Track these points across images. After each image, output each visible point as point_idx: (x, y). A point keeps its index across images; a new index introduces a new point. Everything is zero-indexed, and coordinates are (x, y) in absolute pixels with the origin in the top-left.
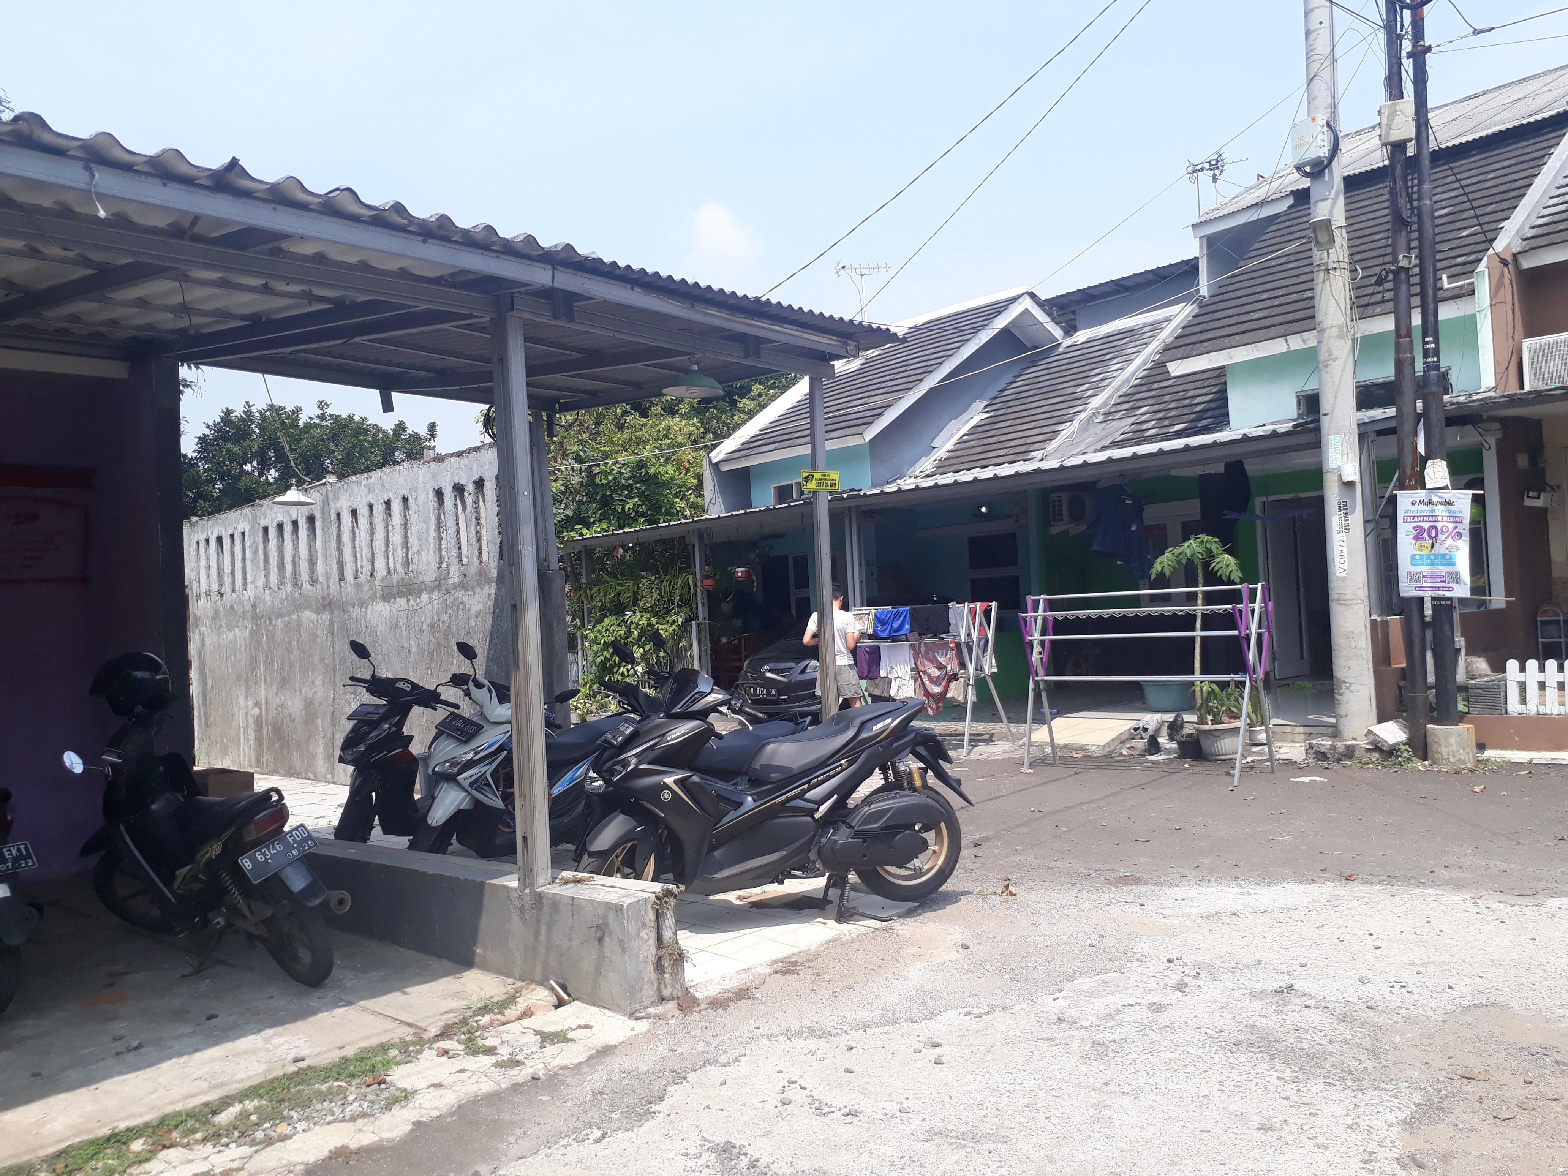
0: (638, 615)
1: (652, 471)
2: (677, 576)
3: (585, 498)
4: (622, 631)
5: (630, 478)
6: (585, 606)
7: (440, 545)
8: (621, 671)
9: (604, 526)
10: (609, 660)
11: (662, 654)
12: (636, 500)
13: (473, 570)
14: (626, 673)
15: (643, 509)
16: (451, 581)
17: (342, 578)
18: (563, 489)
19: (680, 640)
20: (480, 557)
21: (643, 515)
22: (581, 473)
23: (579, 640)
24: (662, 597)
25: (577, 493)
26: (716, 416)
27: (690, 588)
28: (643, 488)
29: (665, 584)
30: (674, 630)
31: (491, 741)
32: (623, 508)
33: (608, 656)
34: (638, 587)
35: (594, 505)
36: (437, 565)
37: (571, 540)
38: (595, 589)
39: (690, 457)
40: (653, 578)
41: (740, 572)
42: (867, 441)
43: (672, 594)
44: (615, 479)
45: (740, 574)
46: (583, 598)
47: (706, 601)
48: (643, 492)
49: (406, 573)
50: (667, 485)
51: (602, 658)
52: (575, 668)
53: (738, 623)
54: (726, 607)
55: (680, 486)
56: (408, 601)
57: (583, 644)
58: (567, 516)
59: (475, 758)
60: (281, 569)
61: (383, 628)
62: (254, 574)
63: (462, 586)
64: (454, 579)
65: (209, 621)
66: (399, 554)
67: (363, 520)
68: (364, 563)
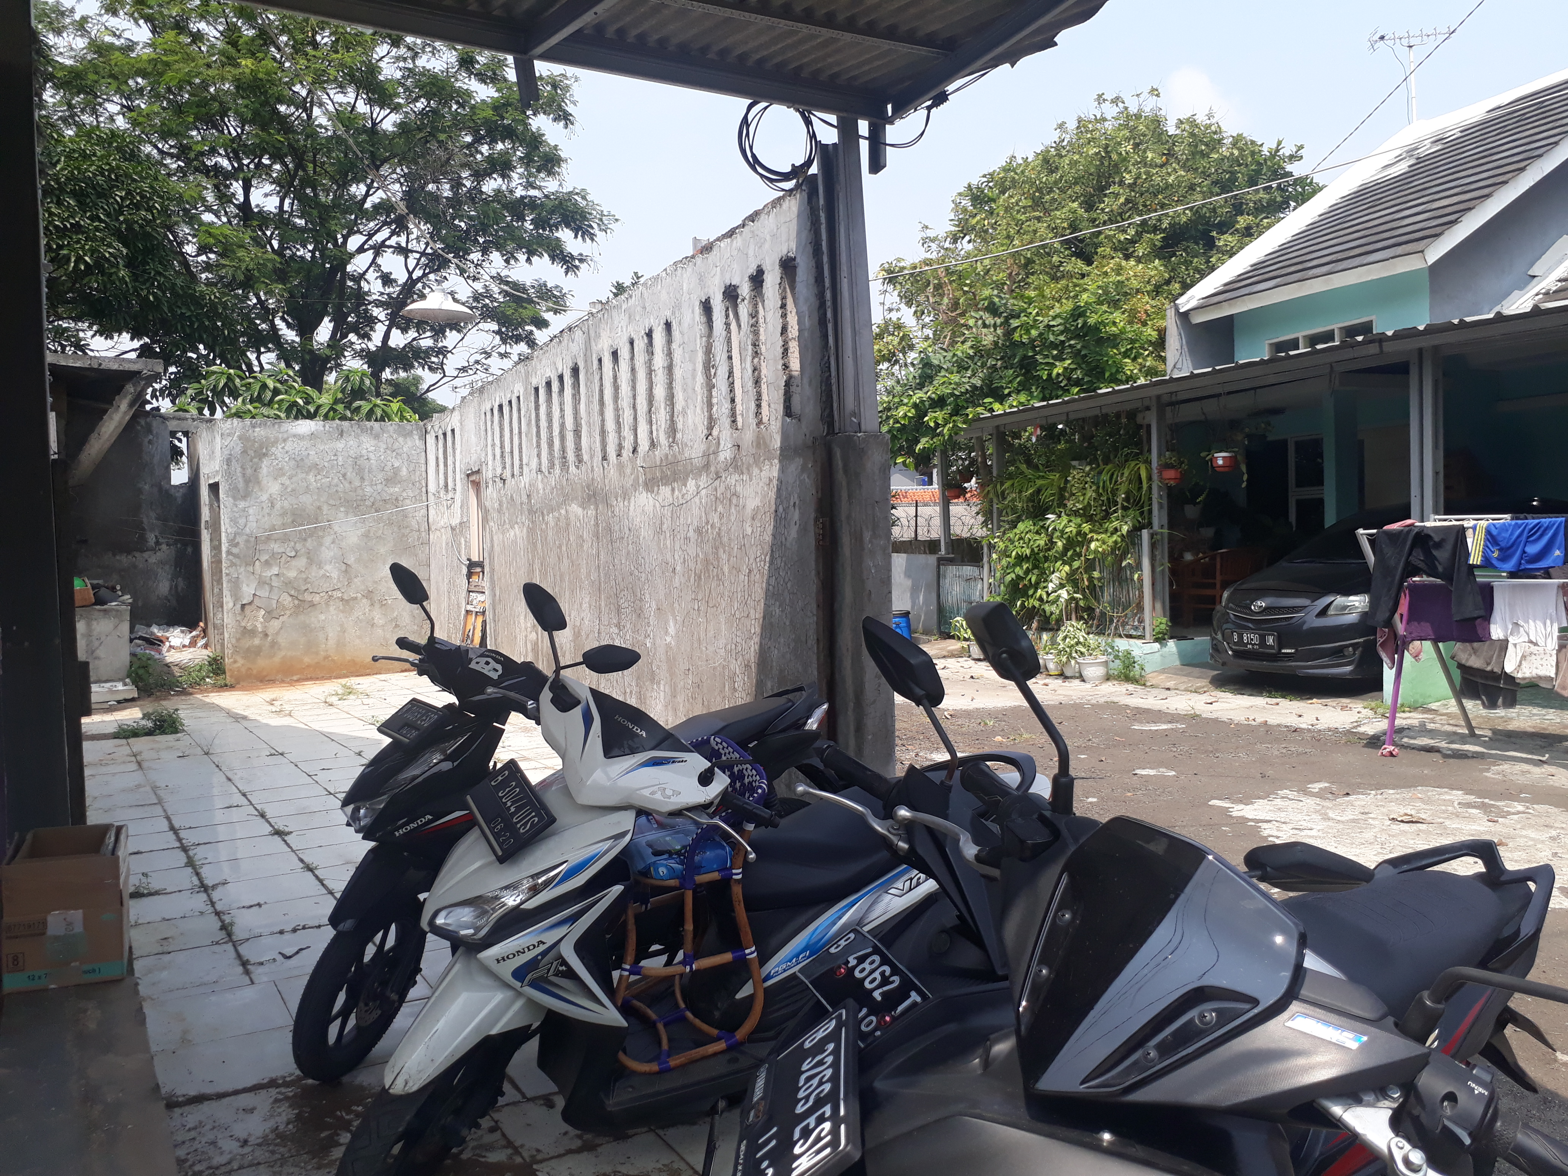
0: (1065, 519)
1: (1091, 321)
2: (1121, 466)
3: (999, 363)
4: (1042, 541)
5: (1062, 333)
6: (995, 506)
7: (710, 397)
8: (1038, 595)
9: (1023, 398)
10: (1022, 579)
11: (1096, 574)
12: (1069, 362)
13: (748, 436)
14: (1045, 597)
15: (1078, 374)
16: (722, 457)
17: (604, 458)
18: (971, 352)
19: (1123, 557)
20: (758, 414)
21: (1078, 383)
22: (995, 330)
23: (985, 550)
24: (1100, 495)
25: (989, 356)
26: (1186, 261)
27: (1141, 483)
28: (1079, 347)
29: (1105, 477)
30: (1116, 542)
31: (575, 857)
32: (1050, 375)
33: (1021, 573)
34: (1067, 482)
35: (1011, 372)
36: (705, 432)
37: (977, 419)
38: (1008, 484)
39: (1148, 307)
40: (1088, 468)
41: (1220, 458)
42: (1430, 262)
43: (1114, 492)
44: (1041, 334)
45: (1220, 462)
46: (991, 495)
47: (1165, 502)
48: (1079, 351)
49: (670, 446)
50: (1113, 340)
51: (1013, 576)
52: (979, 586)
53: (1208, 532)
54: (1191, 512)
55: (1133, 341)
56: (673, 490)
57: (990, 556)
58: (974, 387)
59: (527, 906)
60: (551, 444)
61: (646, 533)
62: (529, 453)
63: (735, 465)
64: (726, 454)
65: (495, 515)
66: (662, 416)
67: (624, 365)
68: (627, 433)
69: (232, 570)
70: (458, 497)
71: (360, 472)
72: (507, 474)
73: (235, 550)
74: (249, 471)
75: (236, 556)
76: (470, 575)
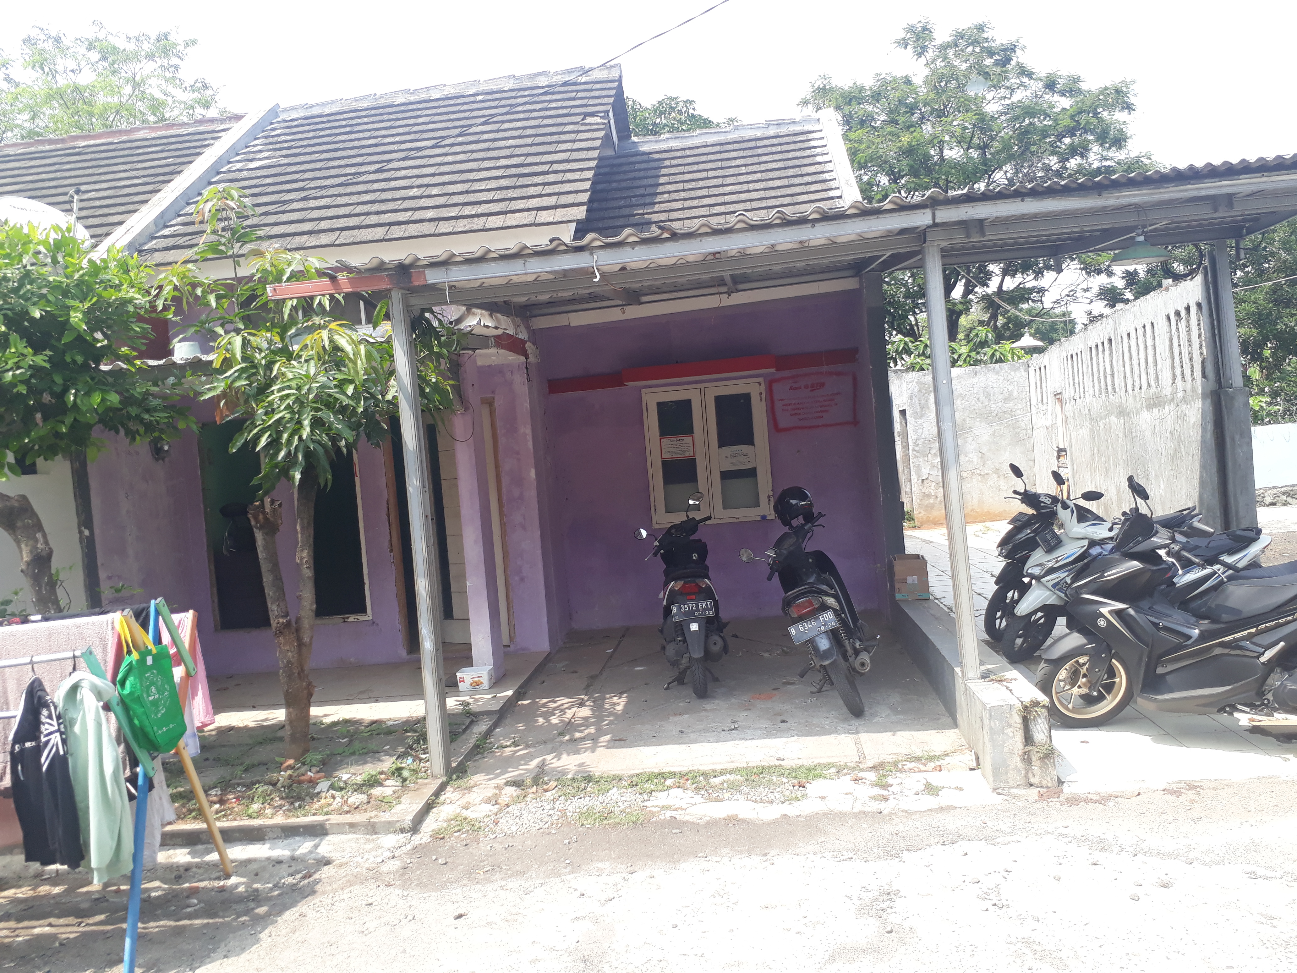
7: (1173, 363)
13: (1189, 386)
16: (1178, 395)
17: (1126, 391)
20: (1193, 375)
31: (1070, 552)
36: (1171, 382)
49: (1156, 388)
56: (1159, 411)
59: (1056, 566)
60: (1099, 381)
61: (1148, 433)
62: (1088, 384)
63: (1184, 400)
64: (1180, 394)
65: (1072, 420)
66: (1152, 371)
67: (1133, 342)
68: (1137, 379)
69: (915, 460)
70: (1050, 408)
71: (988, 396)
72: (1077, 396)
73: (917, 448)
74: (923, 402)
75: (918, 452)
76: (1059, 457)
